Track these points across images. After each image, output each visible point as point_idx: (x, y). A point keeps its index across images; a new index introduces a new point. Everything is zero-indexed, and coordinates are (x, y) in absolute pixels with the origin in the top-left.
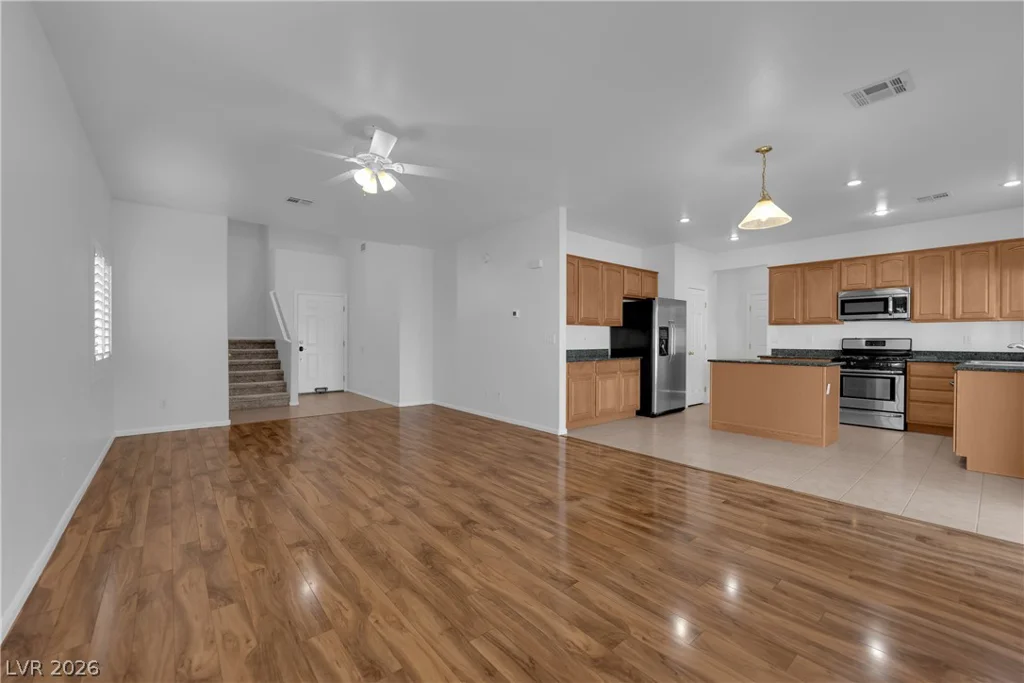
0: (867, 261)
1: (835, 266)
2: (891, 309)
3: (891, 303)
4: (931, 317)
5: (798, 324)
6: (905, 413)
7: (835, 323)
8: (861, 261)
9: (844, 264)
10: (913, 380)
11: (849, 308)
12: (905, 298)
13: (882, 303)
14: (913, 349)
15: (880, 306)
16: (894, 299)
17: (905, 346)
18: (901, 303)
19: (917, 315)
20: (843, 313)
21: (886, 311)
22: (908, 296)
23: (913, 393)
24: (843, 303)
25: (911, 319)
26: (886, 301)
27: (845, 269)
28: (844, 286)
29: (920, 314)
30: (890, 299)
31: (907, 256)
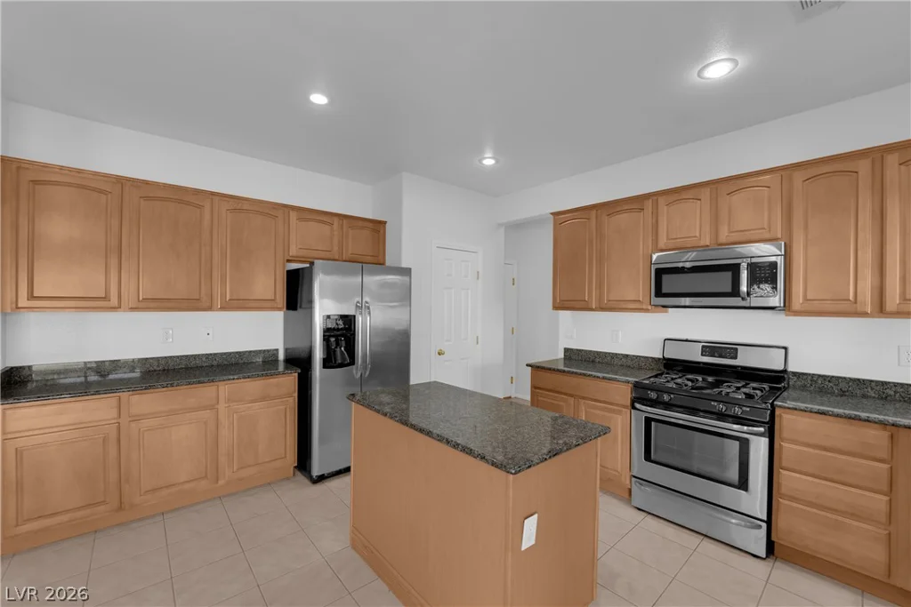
0: (705, 194)
1: (649, 204)
2: (744, 288)
3: (744, 275)
4: (829, 306)
5: (591, 310)
6: (769, 522)
7: (647, 311)
8: (690, 194)
9: (662, 200)
10: (786, 448)
11: (669, 283)
12: (774, 265)
13: (728, 275)
14: (791, 368)
15: (723, 281)
16: (753, 268)
17: (774, 362)
18: (764, 274)
19: (798, 301)
20: (659, 293)
21: (735, 292)
22: (780, 261)
23: (786, 479)
24: (660, 273)
25: (787, 307)
26: (735, 269)
27: (663, 209)
28: (662, 242)
29: (806, 299)
30: (744, 265)
31: (777, 176)
